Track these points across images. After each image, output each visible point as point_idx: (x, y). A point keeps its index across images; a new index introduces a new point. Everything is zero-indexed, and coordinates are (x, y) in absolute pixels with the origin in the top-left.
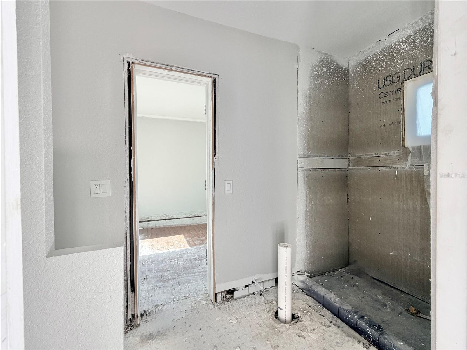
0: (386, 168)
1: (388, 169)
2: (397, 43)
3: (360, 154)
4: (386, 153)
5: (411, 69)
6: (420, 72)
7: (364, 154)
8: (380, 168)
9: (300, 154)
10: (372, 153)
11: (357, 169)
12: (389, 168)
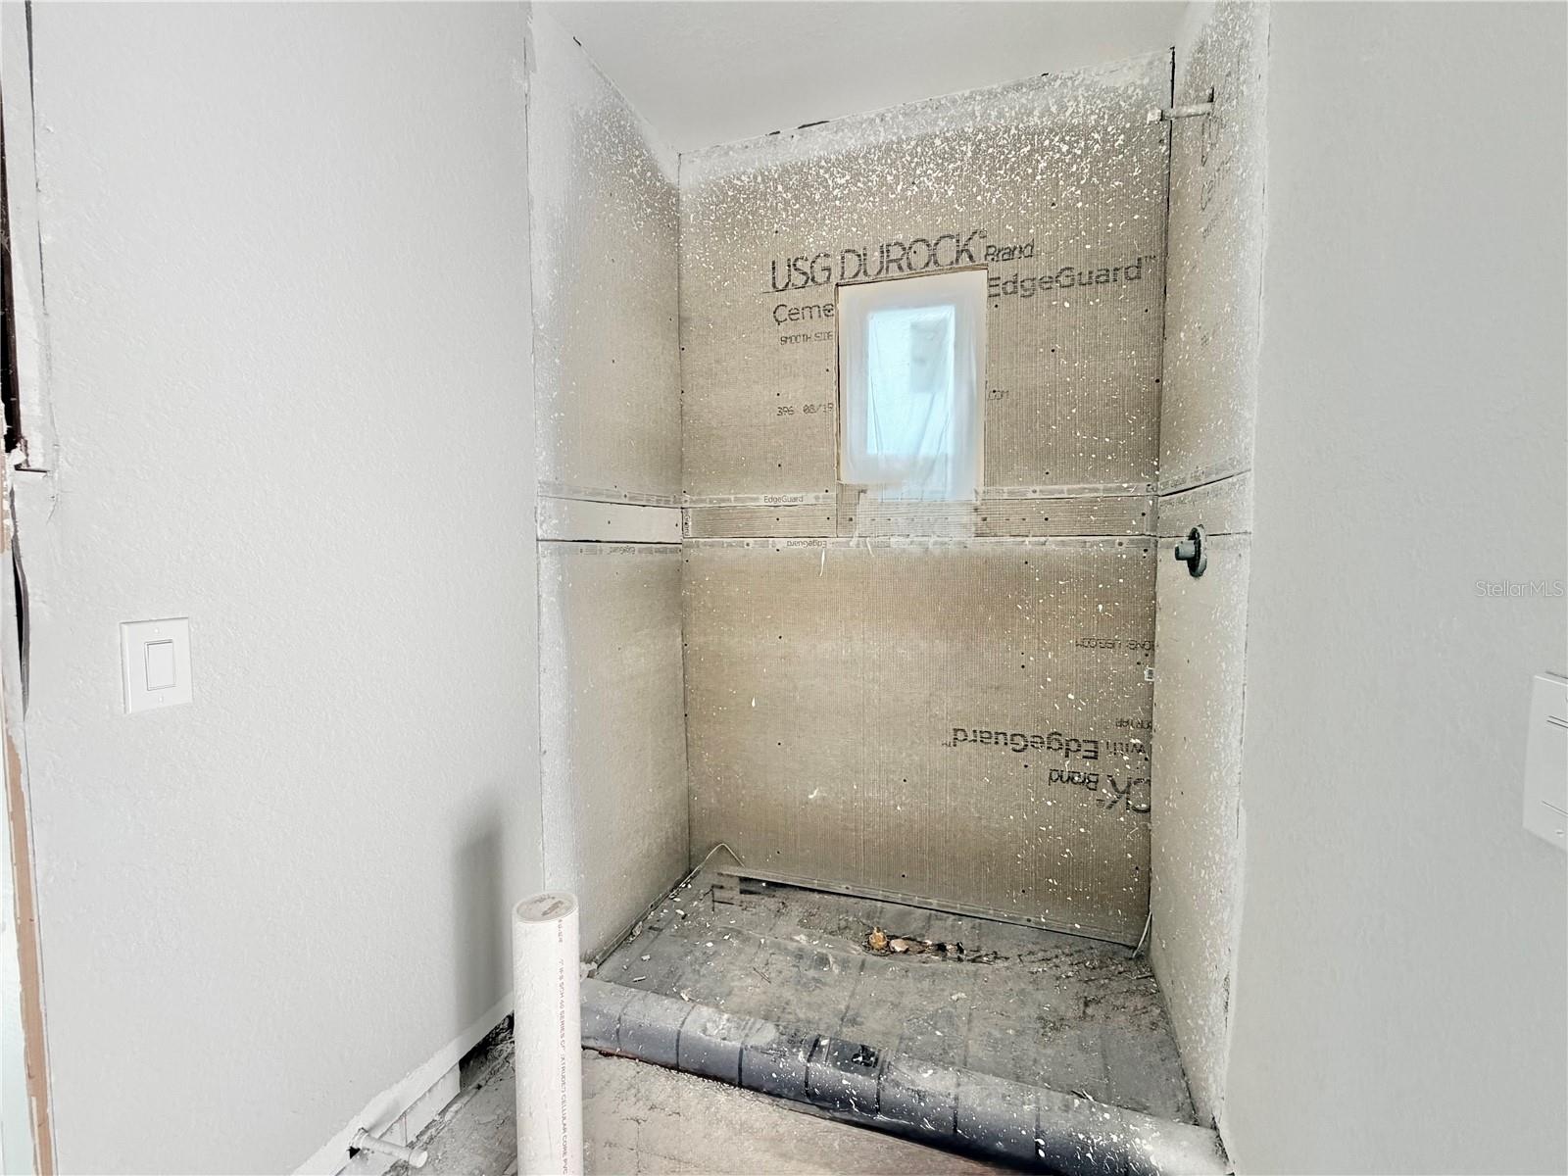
0: (794, 543)
1: (800, 546)
2: (823, 163)
3: (721, 496)
4: (795, 495)
5: (859, 256)
6: (880, 271)
7: (732, 497)
8: (780, 542)
9: (545, 483)
10: (755, 496)
11: (712, 545)
12: (803, 543)
